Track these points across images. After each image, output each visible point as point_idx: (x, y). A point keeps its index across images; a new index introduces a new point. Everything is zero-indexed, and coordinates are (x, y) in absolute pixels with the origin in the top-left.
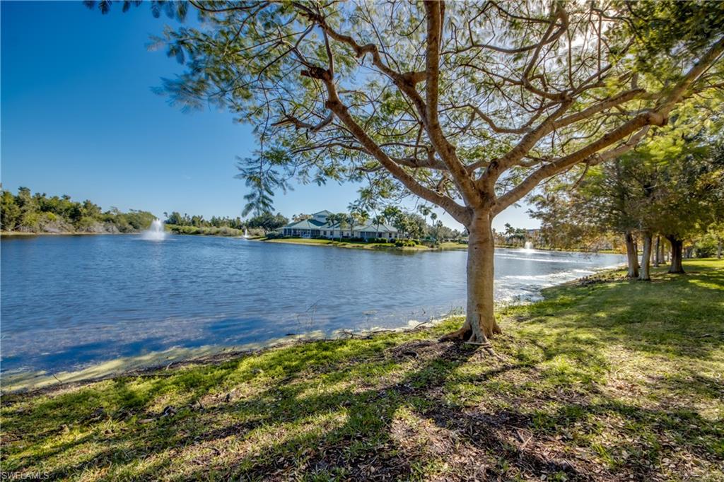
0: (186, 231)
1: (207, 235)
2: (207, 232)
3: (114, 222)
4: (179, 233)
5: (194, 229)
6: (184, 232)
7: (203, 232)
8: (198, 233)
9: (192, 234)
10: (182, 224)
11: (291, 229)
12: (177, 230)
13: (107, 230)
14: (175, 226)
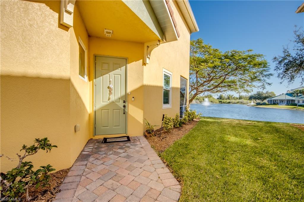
0: (224, 102)
1: (233, 103)
2: (233, 102)
3: (198, 99)
4: (222, 103)
5: (228, 101)
6: (224, 103)
7: (232, 102)
8: (229, 103)
9: (227, 103)
10: (223, 99)
11: (272, 100)
12: (221, 102)
13: (196, 102)
14: (220, 100)
